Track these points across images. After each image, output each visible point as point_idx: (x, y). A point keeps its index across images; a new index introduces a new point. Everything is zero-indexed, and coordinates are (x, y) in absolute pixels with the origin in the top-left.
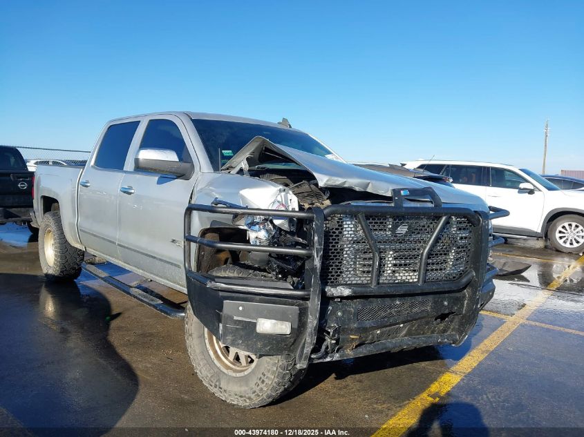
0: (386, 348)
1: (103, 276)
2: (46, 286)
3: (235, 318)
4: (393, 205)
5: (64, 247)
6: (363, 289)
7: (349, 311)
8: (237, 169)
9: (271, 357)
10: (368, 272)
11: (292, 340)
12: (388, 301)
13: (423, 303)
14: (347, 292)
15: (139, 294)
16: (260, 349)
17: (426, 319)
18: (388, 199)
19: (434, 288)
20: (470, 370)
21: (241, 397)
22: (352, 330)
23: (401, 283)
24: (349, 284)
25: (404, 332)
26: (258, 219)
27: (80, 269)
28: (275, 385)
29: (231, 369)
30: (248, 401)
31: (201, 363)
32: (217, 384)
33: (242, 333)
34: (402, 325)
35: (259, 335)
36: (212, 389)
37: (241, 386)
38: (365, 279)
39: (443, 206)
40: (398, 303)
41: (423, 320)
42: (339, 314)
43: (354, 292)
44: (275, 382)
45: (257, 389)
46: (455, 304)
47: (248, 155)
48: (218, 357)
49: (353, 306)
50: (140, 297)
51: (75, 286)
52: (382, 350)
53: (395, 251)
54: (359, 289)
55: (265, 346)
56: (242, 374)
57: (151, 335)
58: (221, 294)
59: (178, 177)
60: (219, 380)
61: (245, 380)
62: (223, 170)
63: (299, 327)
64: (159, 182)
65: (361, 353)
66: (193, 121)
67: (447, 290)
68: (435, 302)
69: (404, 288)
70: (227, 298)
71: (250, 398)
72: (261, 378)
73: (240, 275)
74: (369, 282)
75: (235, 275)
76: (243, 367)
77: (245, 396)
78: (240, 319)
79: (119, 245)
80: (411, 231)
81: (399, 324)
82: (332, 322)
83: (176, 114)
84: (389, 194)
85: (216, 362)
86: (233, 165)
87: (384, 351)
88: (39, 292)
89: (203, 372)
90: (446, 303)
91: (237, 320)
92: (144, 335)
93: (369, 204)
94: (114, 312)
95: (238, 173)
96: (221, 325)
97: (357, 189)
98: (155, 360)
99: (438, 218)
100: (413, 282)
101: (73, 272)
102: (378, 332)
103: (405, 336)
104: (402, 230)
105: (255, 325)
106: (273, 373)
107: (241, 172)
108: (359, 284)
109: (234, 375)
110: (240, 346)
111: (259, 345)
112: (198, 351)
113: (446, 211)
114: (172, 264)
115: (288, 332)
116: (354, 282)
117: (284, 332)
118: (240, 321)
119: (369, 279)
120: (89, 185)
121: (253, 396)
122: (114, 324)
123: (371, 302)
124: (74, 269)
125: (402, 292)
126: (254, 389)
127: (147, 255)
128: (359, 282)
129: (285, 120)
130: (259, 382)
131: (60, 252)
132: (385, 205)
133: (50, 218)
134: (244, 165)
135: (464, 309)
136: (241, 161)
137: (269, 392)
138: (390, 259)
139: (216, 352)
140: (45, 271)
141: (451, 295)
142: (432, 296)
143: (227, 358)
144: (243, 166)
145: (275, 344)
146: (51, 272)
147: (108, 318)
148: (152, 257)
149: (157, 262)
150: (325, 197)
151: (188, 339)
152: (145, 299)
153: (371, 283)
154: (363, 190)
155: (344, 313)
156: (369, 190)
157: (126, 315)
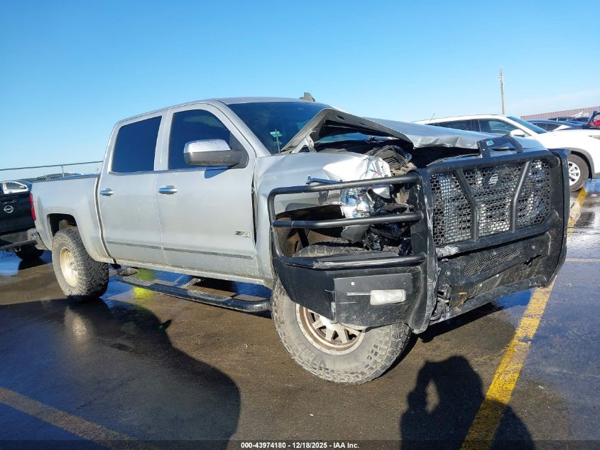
0: (487, 300)
1: (149, 285)
2: (72, 308)
3: (349, 294)
4: (481, 156)
5: (88, 263)
6: (467, 245)
7: (456, 269)
8: (300, 147)
9: (382, 328)
10: (469, 227)
11: (407, 307)
12: (486, 254)
13: (514, 251)
14: (454, 250)
15: (202, 295)
16: (375, 321)
17: (516, 266)
18: (476, 151)
19: (526, 234)
20: (542, 312)
21: (352, 373)
22: (461, 287)
23: (497, 234)
24: (453, 243)
25: (498, 282)
26: (351, 192)
27: (106, 285)
28: (389, 355)
29: (333, 348)
30: (360, 376)
31: (299, 349)
32: (322, 366)
33: (356, 308)
34: (498, 275)
35: (373, 307)
36: (316, 373)
37: (349, 363)
38: (466, 235)
39: (524, 151)
40: (495, 253)
41: (514, 267)
42: (448, 273)
43: (460, 249)
44: (389, 352)
45: (370, 362)
46: (541, 247)
47: (310, 131)
48: (315, 339)
49: (460, 263)
50: (204, 297)
51: (102, 303)
52: (484, 302)
53: (486, 203)
54: (464, 246)
55: (379, 317)
56: (348, 351)
57: (216, 334)
58: (328, 273)
59: (230, 167)
60: (323, 362)
61: (354, 355)
62: (284, 151)
63: (414, 292)
64: (207, 176)
65: (467, 308)
66: (229, 106)
67: (536, 233)
68: (525, 248)
69: (502, 238)
70: (336, 276)
71: (362, 373)
72: (373, 351)
73: (331, 254)
74: (470, 237)
75: (326, 254)
76: (344, 344)
77: (357, 372)
78: (353, 294)
79: (165, 249)
80: (501, 181)
81: (496, 275)
82: (443, 283)
83: (209, 102)
84: (475, 147)
85: (315, 344)
86: (294, 145)
87: (486, 303)
88: (63, 316)
89: (302, 358)
90: (534, 247)
91: (351, 296)
92: (208, 336)
93: (460, 159)
94: (164, 320)
95: (301, 151)
96: (333, 304)
97: (448, 145)
98: (236, 357)
99: (523, 163)
100: (506, 231)
101: (100, 288)
102: (481, 285)
103: (499, 286)
104: (494, 180)
105: (369, 297)
106: (386, 343)
107: (305, 149)
108: (461, 241)
109: (339, 353)
110: (354, 321)
111: (374, 317)
112: (293, 337)
113: (530, 156)
114: (241, 257)
115: (404, 299)
116: (456, 240)
117: (398, 300)
118: (353, 296)
119: (469, 234)
120: (111, 192)
121: (365, 370)
122: (170, 331)
123: (472, 257)
124: (100, 285)
125: (500, 242)
126: (367, 363)
127: (205, 253)
128: (461, 239)
129: (306, 94)
130: (372, 355)
131: (84, 270)
132: (474, 158)
133: (65, 235)
134: (309, 142)
135: (549, 250)
136: (305, 138)
137: (383, 363)
138: (483, 212)
139: (312, 335)
140: (67, 293)
141: (537, 238)
142: (522, 242)
143: (324, 339)
144: (307, 144)
145: (390, 313)
146: (75, 292)
147: (161, 327)
148: (214, 254)
149: (219, 258)
150: (406, 160)
151: (279, 327)
152: (210, 299)
153: (472, 238)
154: (452, 146)
155: (452, 271)
156: (458, 145)
157: (177, 320)
